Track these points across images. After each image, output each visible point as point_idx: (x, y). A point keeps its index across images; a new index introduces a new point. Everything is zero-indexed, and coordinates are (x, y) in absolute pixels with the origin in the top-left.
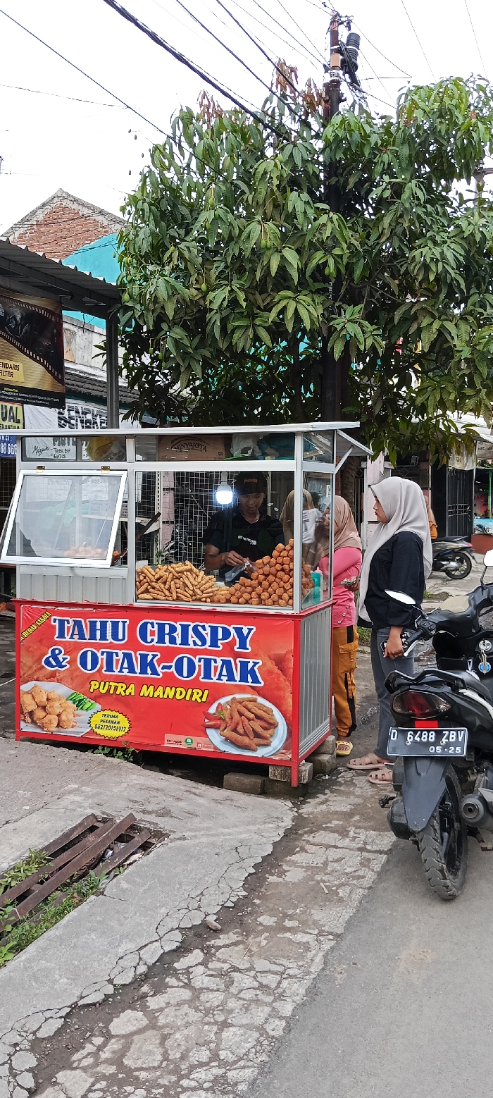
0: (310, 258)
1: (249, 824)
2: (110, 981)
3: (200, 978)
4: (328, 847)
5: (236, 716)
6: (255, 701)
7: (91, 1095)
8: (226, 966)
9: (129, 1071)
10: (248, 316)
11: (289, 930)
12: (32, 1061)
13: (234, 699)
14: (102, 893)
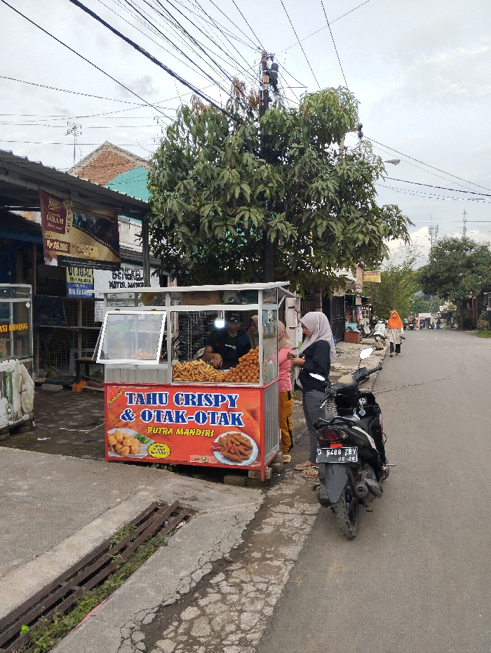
0: (256, 188)
1: (240, 503)
2: (178, 592)
3: (225, 587)
4: (284, 513)
5: (230, 444)
6: (240, 435)
7: (177, 651)
8: (238, 581)
9: (195, 638)
10: (223, 220)
11: (268, 559)
12: (142, 636)
13: (228, 434)
14: (167, 545)
